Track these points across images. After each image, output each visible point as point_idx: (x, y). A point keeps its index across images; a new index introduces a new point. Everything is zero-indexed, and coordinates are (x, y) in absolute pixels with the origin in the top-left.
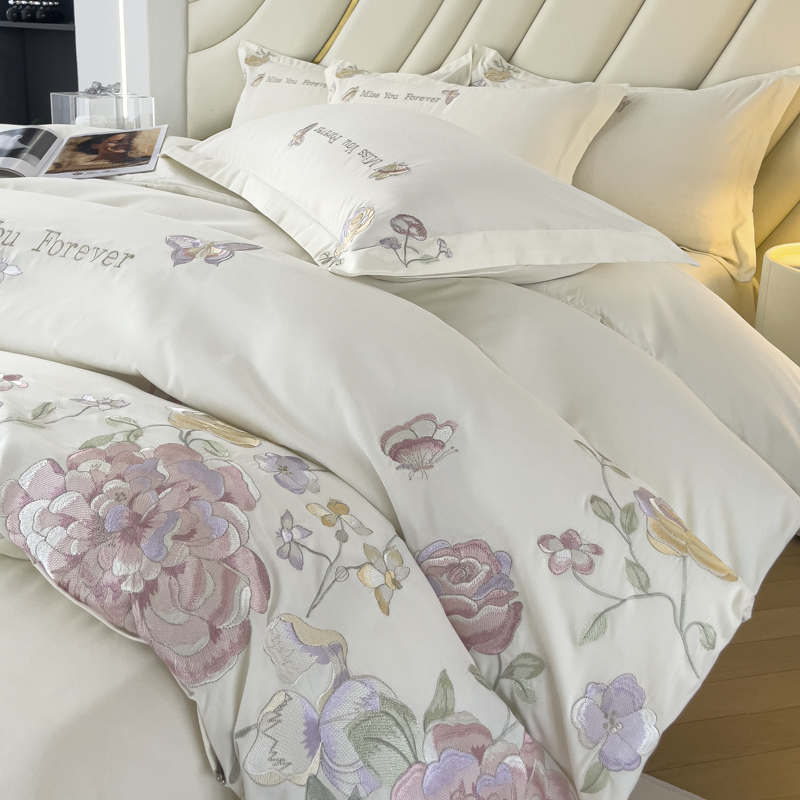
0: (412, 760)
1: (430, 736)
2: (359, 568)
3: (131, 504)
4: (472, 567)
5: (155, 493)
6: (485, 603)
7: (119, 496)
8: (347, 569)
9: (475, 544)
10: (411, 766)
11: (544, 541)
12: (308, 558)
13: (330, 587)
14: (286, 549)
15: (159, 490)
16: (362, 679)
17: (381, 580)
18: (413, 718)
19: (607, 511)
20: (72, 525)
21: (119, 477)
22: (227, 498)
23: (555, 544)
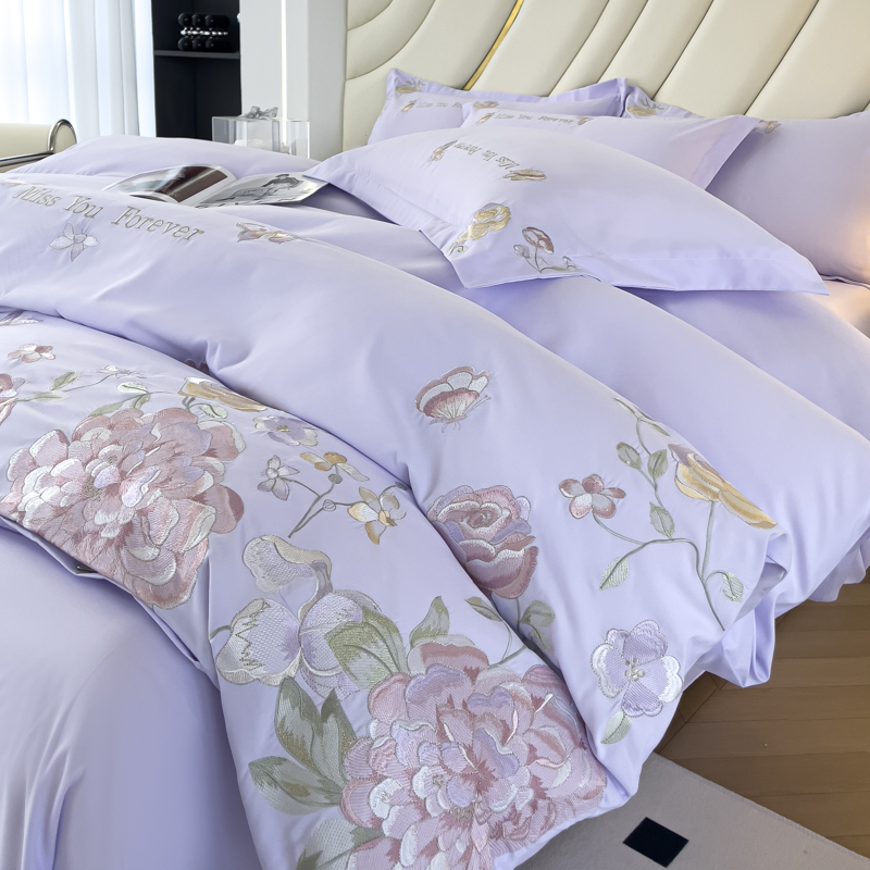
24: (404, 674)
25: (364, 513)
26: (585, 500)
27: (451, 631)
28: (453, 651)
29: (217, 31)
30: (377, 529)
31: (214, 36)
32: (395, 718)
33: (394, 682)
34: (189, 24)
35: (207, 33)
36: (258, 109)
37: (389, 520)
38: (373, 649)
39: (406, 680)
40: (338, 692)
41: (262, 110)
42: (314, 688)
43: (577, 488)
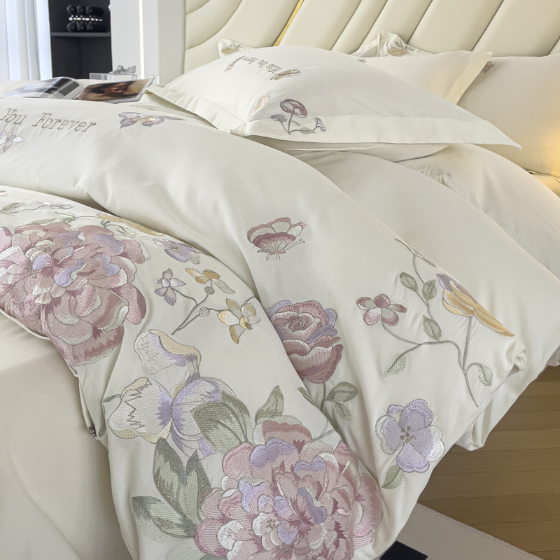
0: (243, 440)
1: (260, 426)
2: (220, 311)
3: (52, 255)
4: (307, 319)
5: (72, 248)
6: (316, 346)
7: (46, 249)
8: (209, 309)
9: (311, 304)
10: (241, 443)
11: (361, 301)
12: (179, 299)
13: (194, 319)
14: (163, 291)
15: (75, 248)
16: (210, 381)
17: (237, 321)
18: (247, 412)
19: (413, 284)
20: (11, 266)
21: (49, 239)
22: (124, 255)
23: (370, 304)
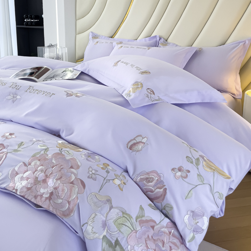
24: (135, 230)
25: (117, 182)
26: (179, 174)
27: (146, 215)
28: (147, 221)
29: (36, 20)
30: (121, 186)
31: (35, 21)
32: (134, 244)
33: (133, 233)
34: (27, 18)
35: (33, 21)
36: (51, 44)
37: (124, 183)
38: (126, 224)
39: (136, 232)
40: (118, 238)
41: (53, 44)
42: (111, 238)
43: (177, 170)
